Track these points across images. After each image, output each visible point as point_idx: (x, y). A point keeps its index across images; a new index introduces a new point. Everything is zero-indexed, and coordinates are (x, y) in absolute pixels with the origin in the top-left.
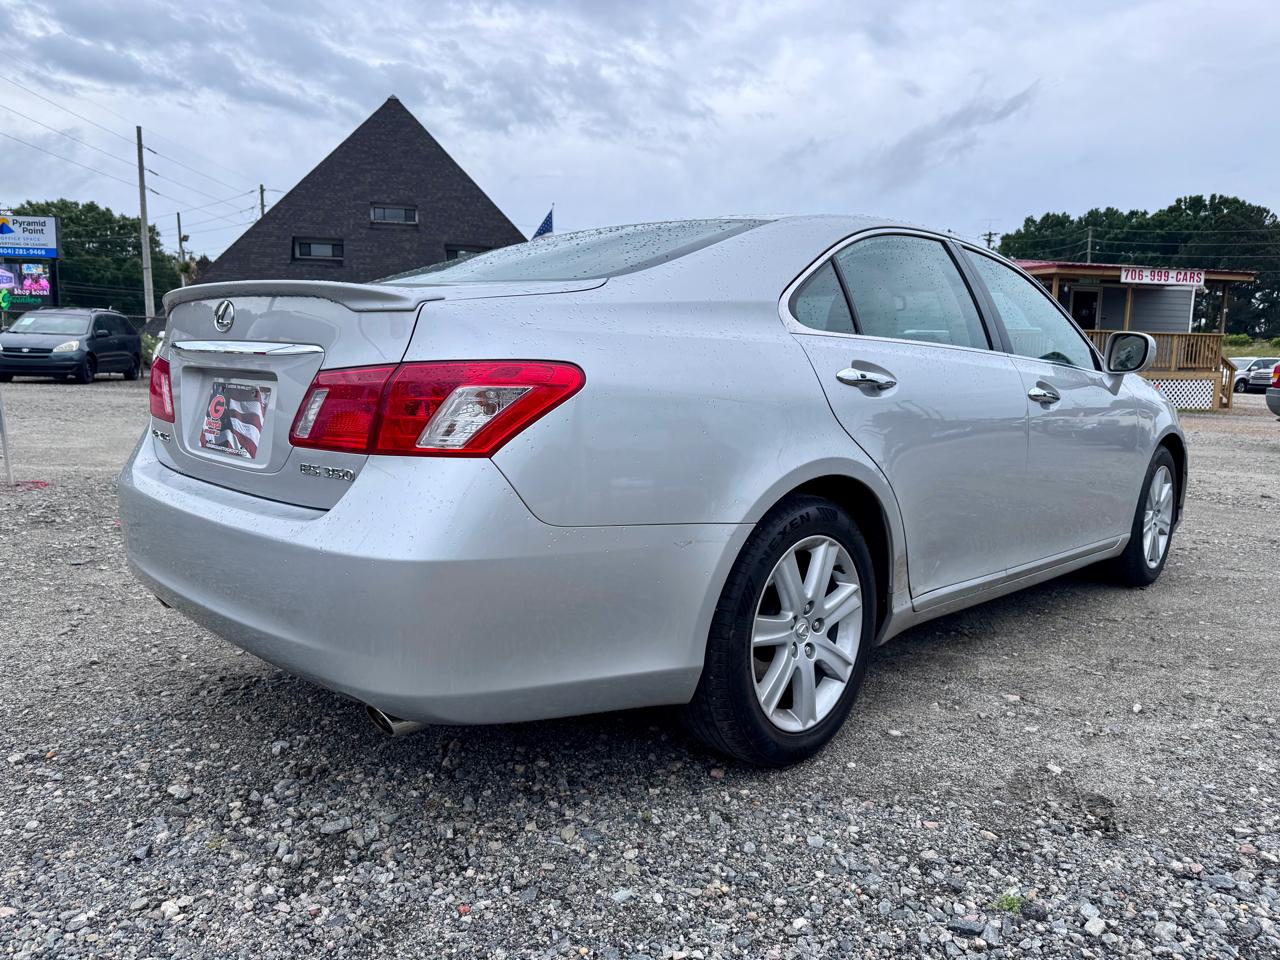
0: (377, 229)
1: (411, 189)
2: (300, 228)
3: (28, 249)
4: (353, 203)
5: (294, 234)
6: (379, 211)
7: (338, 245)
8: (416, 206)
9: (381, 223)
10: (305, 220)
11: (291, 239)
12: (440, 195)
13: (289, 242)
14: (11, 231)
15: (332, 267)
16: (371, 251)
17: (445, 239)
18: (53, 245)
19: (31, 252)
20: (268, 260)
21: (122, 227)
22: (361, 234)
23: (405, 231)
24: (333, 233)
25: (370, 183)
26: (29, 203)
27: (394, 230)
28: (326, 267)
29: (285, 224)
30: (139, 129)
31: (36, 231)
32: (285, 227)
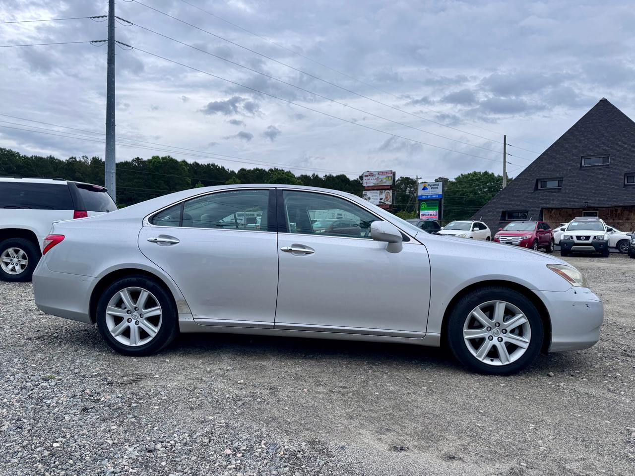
0: (583, 170)
1: (608, 146)
2: (541, 174)
3: (432, 195)
4: (572, 158)
5: (537, 178)
6: (588, 161)
7: (560, 180)
8: (610, 155)
9: (588, 166)
10: (544, 170)
11: (535, 180)
12: (626, 146)
13: (534, 182)
14: (427, 189)
15: (555, 192)
16: (578, 182)
17: (625, 170)
18: (441, 193)
19: (433, 196)
20: (522, 192)
21: (498, 181)
22: (573, 173)
23: (600, 169)
24: (558, 175)
25: (583, 146)
26: (462, 175)
27: (594, 169)
28: (552, 192)
29: (534, 173)
30: (505, 136)
31: (435, 188)
32: (533, 175)
